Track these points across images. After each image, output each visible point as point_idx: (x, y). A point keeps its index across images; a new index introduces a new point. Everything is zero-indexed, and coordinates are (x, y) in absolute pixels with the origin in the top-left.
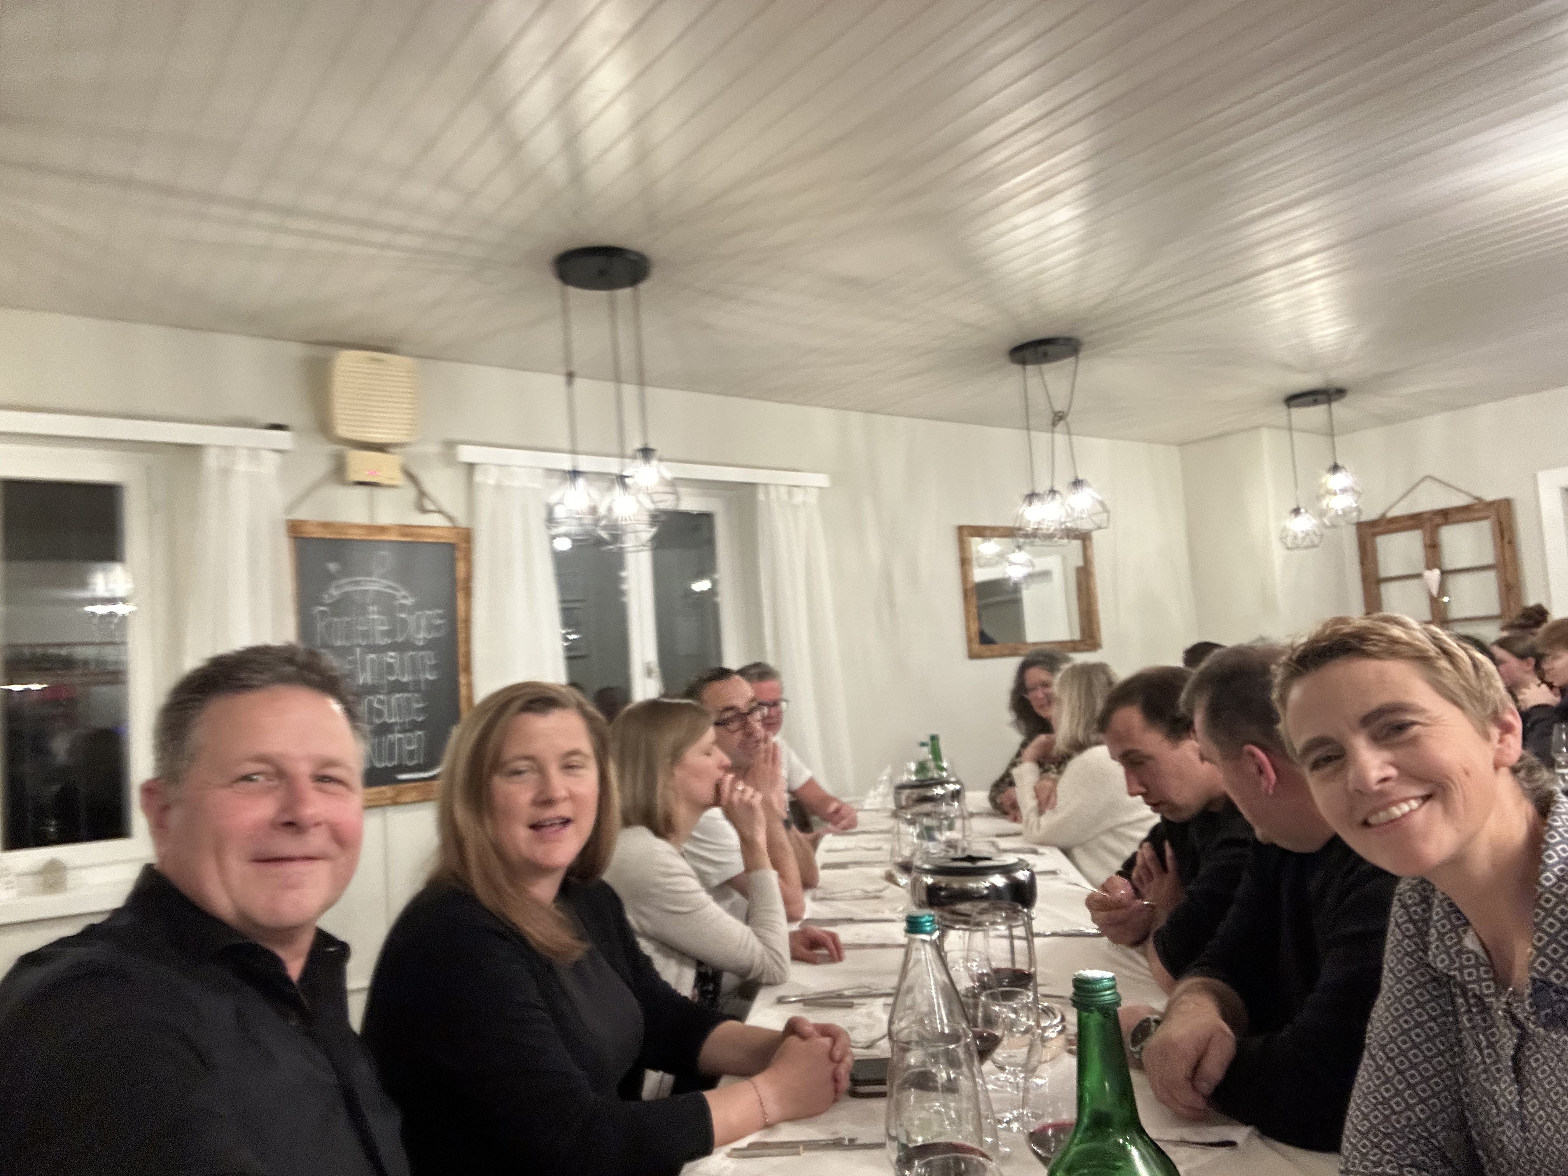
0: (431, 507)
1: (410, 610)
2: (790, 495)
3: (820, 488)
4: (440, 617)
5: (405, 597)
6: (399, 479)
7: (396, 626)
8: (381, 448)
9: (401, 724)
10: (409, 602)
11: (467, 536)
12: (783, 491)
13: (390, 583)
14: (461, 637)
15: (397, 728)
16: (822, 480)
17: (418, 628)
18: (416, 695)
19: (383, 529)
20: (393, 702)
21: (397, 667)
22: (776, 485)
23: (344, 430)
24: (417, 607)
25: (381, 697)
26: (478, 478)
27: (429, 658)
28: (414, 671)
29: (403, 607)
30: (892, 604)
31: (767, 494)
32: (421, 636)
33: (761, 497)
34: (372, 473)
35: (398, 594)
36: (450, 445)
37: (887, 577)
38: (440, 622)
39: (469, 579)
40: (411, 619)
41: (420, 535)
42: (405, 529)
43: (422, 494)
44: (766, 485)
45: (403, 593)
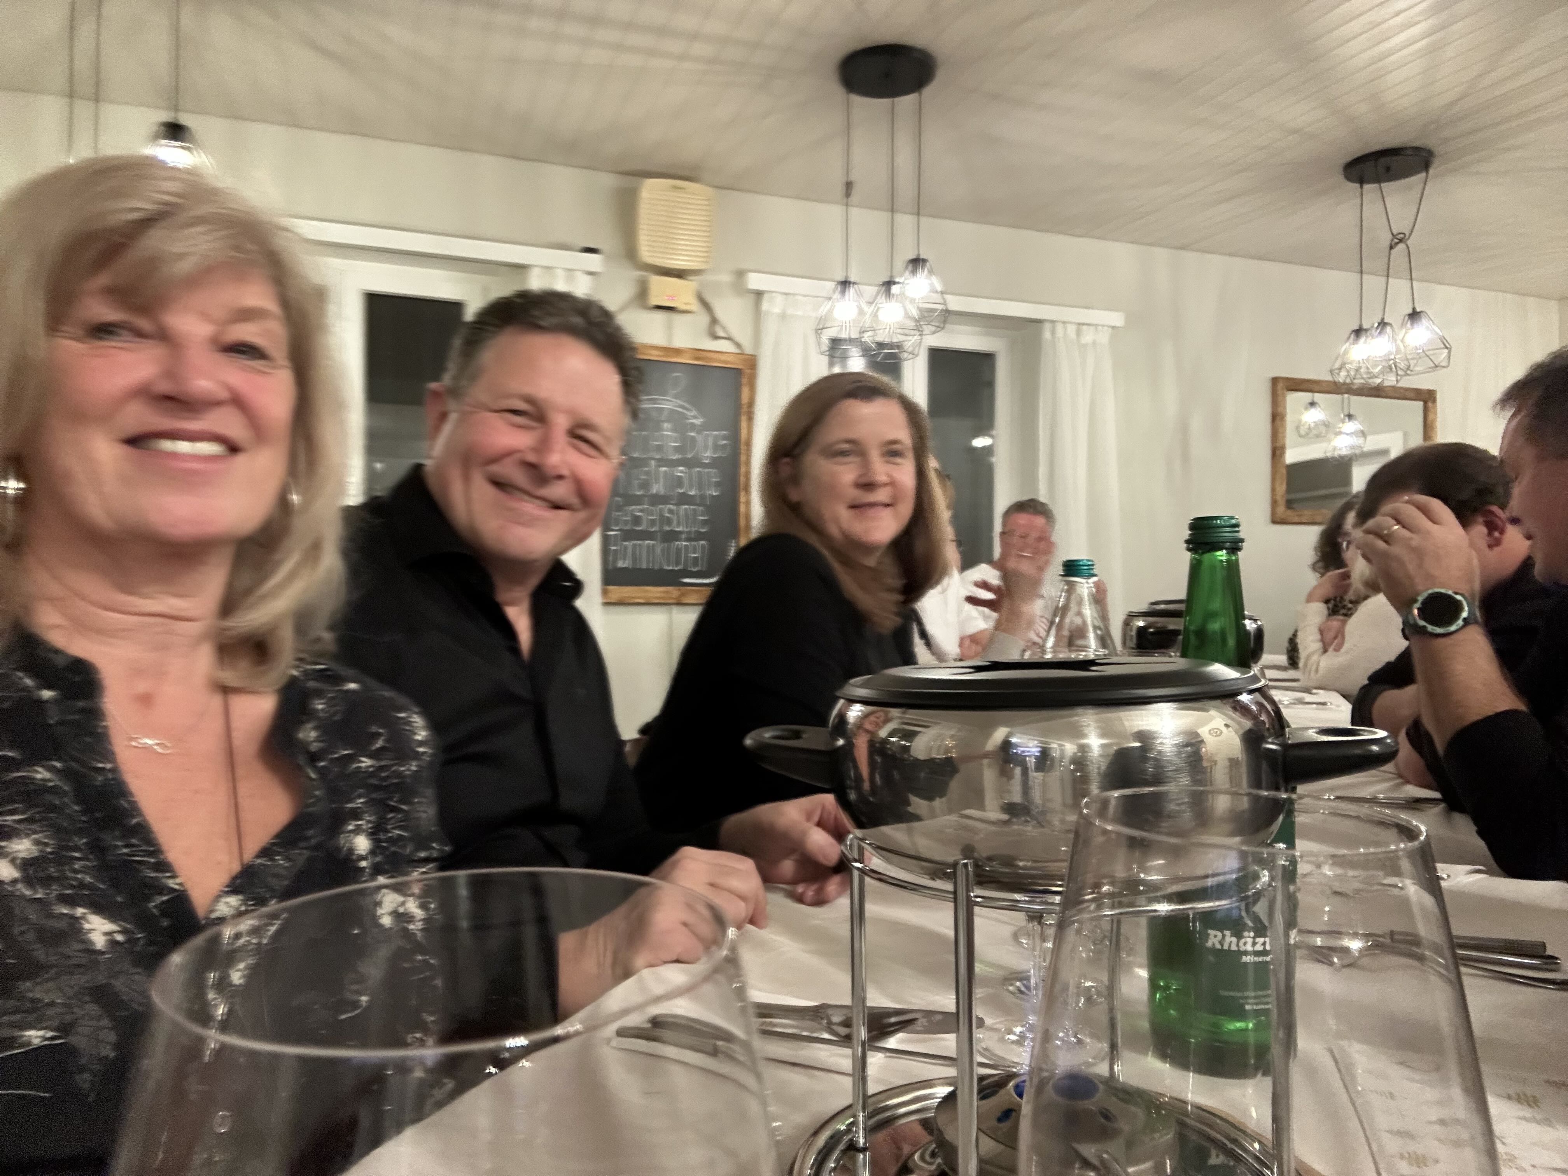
0: (721, 333)
1: (699, 429)
2: (1079, 333)
3: (1113, 327)
4: (725, 438)
5: (695, 417)
6: (695, 306)
7: (686, 444)
8: (680, 274)
9: (687, 532)
10: (698, 422)
11: (752, 362)
12: (1071, 330)
13: (682, 403)
14: (743, 458)
15: (683, 536)
16: (1117, 319)
17: (706, 448)
18: (701, 508)
19: (678, 352)
20: (682, 513)
21: (686, 482)
22: (1064, 323)
23: (647, 254)
24: (704, 427)
25: (671, 507)
26: (765, 306)
27: (714, 476)
28: (700, 487)
29: (693, 427)
30: (1186, 458)
31: (1053, 332)
32: (708, 454)
33: (1047, 335)
34: (672, 298)
35: (688, 413)
36: (741, 274)
37: (1184, 429)
38: (725, 442)
39: (751, 404)
40: (700, 439)
41: (711, 359)
42: (698, 353)
43: (714, 321)
44: (1053, 322)
45: (694, 413)
